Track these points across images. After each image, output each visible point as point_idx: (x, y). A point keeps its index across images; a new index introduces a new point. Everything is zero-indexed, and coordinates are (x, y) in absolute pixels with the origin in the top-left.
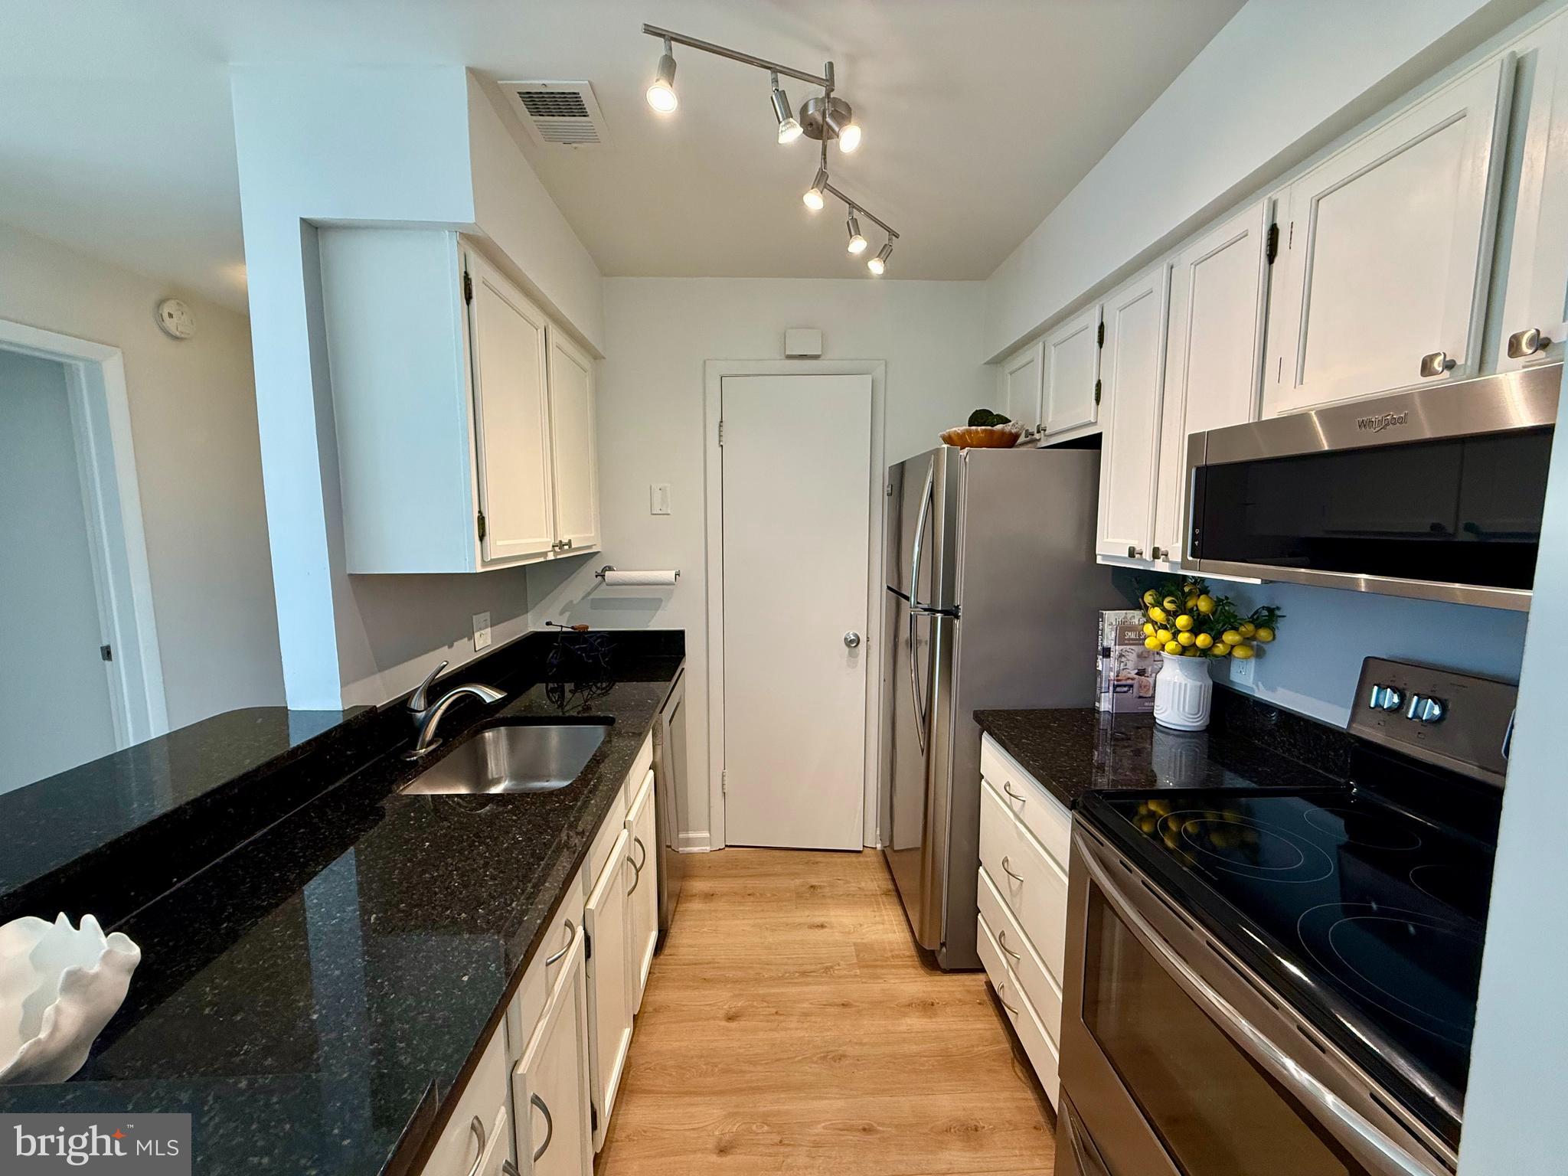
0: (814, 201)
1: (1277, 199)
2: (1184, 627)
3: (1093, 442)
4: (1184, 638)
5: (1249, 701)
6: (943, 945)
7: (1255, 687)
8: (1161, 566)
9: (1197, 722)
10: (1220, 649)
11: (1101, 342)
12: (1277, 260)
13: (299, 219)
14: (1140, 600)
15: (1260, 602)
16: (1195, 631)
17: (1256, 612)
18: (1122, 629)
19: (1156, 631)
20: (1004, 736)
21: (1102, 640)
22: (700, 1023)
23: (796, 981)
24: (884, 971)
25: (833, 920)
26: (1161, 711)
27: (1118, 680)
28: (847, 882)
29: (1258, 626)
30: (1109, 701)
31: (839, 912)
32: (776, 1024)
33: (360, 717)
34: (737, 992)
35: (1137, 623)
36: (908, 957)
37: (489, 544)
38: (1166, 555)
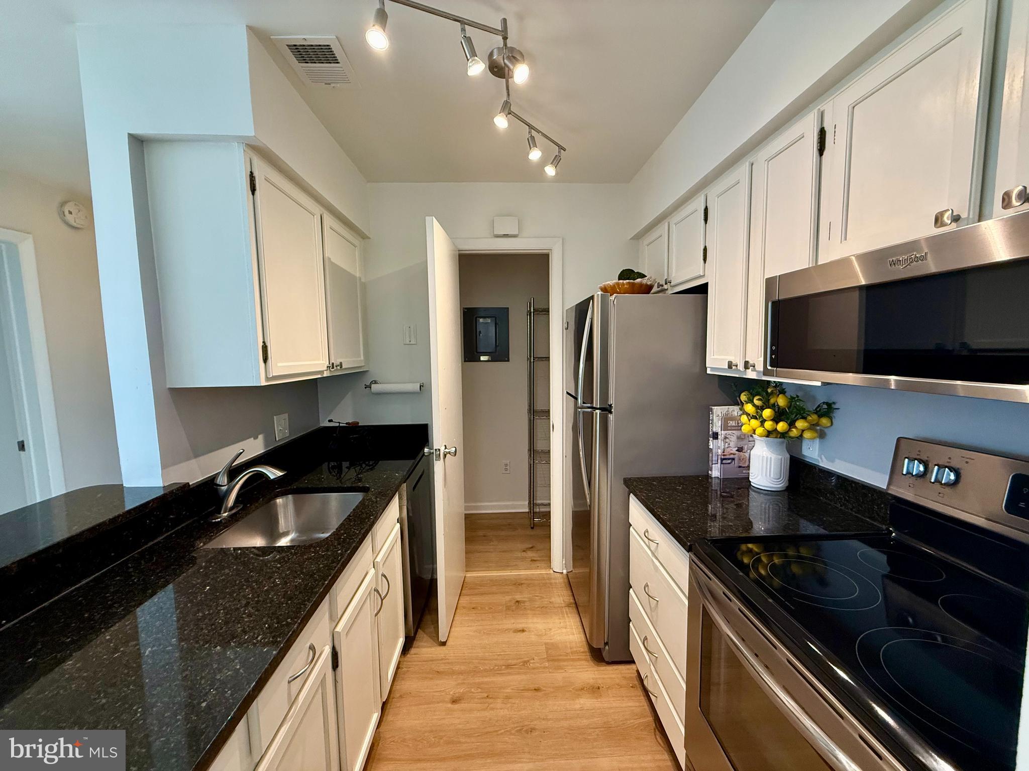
0: (501, 122)
1: (824, 110)
2: (768, 417)
3: (703, 289)
4: (769, 425)
5: (816, 469)
6: (606, 644)
7: (819, 459)
8: (751, 375)
9: (782, 483)
10: (794, 433)
11: (706, 220)
12: (825, 153)
13: (127, 134)
14: (738, 398)
15: (821, 399)
16: (776, 420)
17: (819, 406)
18: (726, 419)
19: (749, 420)
20: (644, 496)
21: (712, 427)
22: (432, 705)
23: (503, 672)
24: (565, 663)
25: (531, 625)
26: (756, 476)
27: (724, 455)
28: (542, 598)
29: (820, 416)
30: (718, 470)
31: (535, 620)
32: (487, 705)
33: (174, 491)
34: (460, 681)
35: (736, 415)
36: (583, 652)
37: (271, 365)
38: (754, 366)
